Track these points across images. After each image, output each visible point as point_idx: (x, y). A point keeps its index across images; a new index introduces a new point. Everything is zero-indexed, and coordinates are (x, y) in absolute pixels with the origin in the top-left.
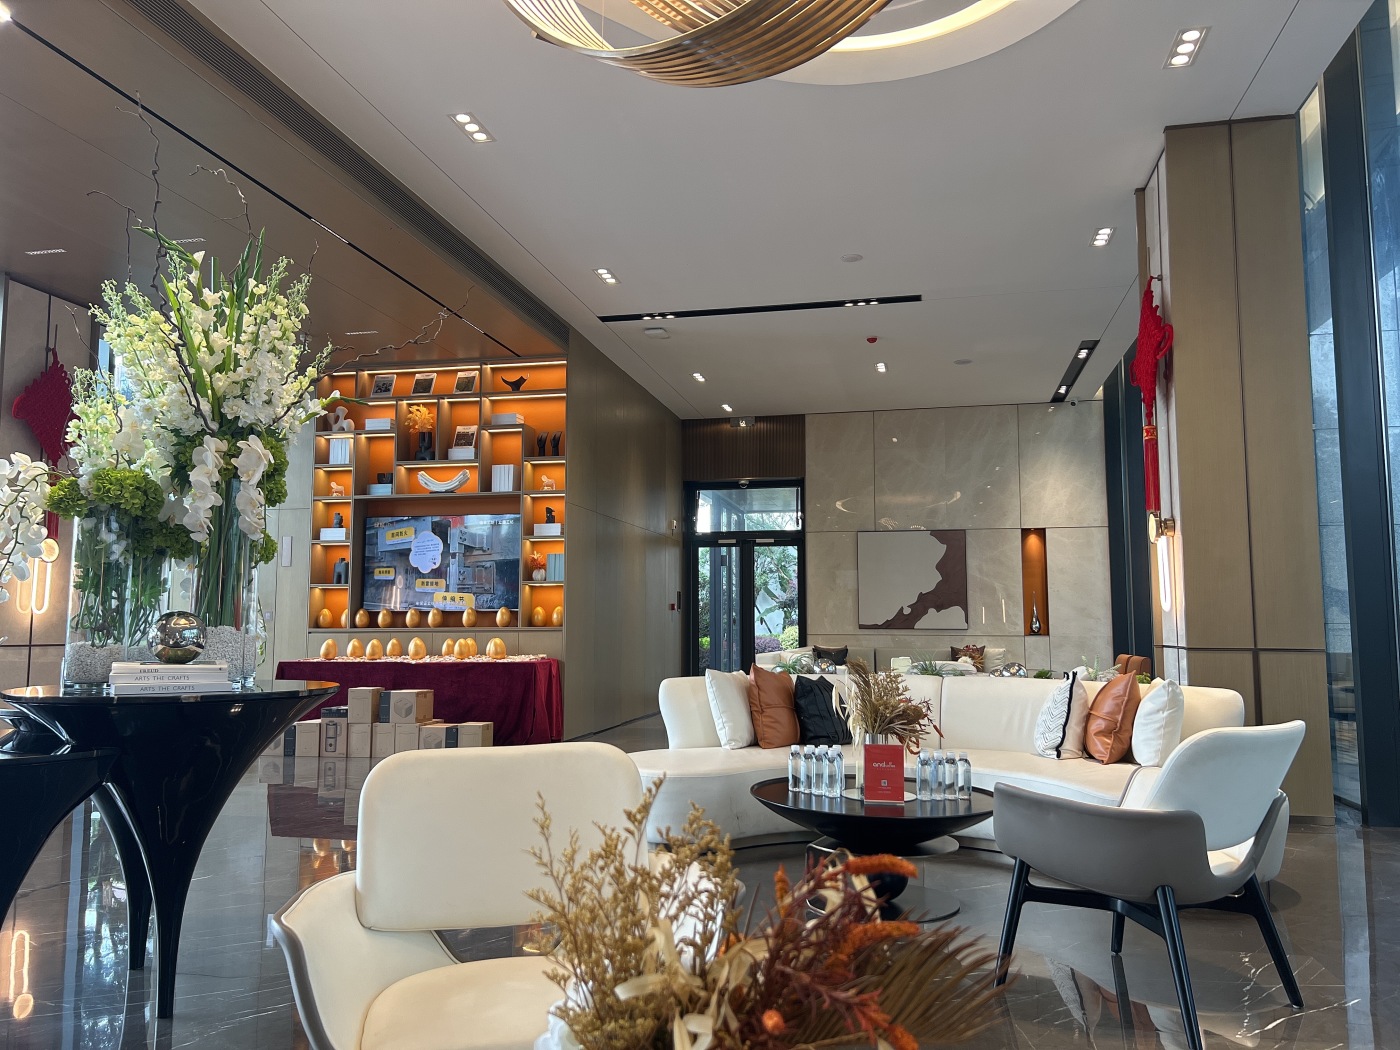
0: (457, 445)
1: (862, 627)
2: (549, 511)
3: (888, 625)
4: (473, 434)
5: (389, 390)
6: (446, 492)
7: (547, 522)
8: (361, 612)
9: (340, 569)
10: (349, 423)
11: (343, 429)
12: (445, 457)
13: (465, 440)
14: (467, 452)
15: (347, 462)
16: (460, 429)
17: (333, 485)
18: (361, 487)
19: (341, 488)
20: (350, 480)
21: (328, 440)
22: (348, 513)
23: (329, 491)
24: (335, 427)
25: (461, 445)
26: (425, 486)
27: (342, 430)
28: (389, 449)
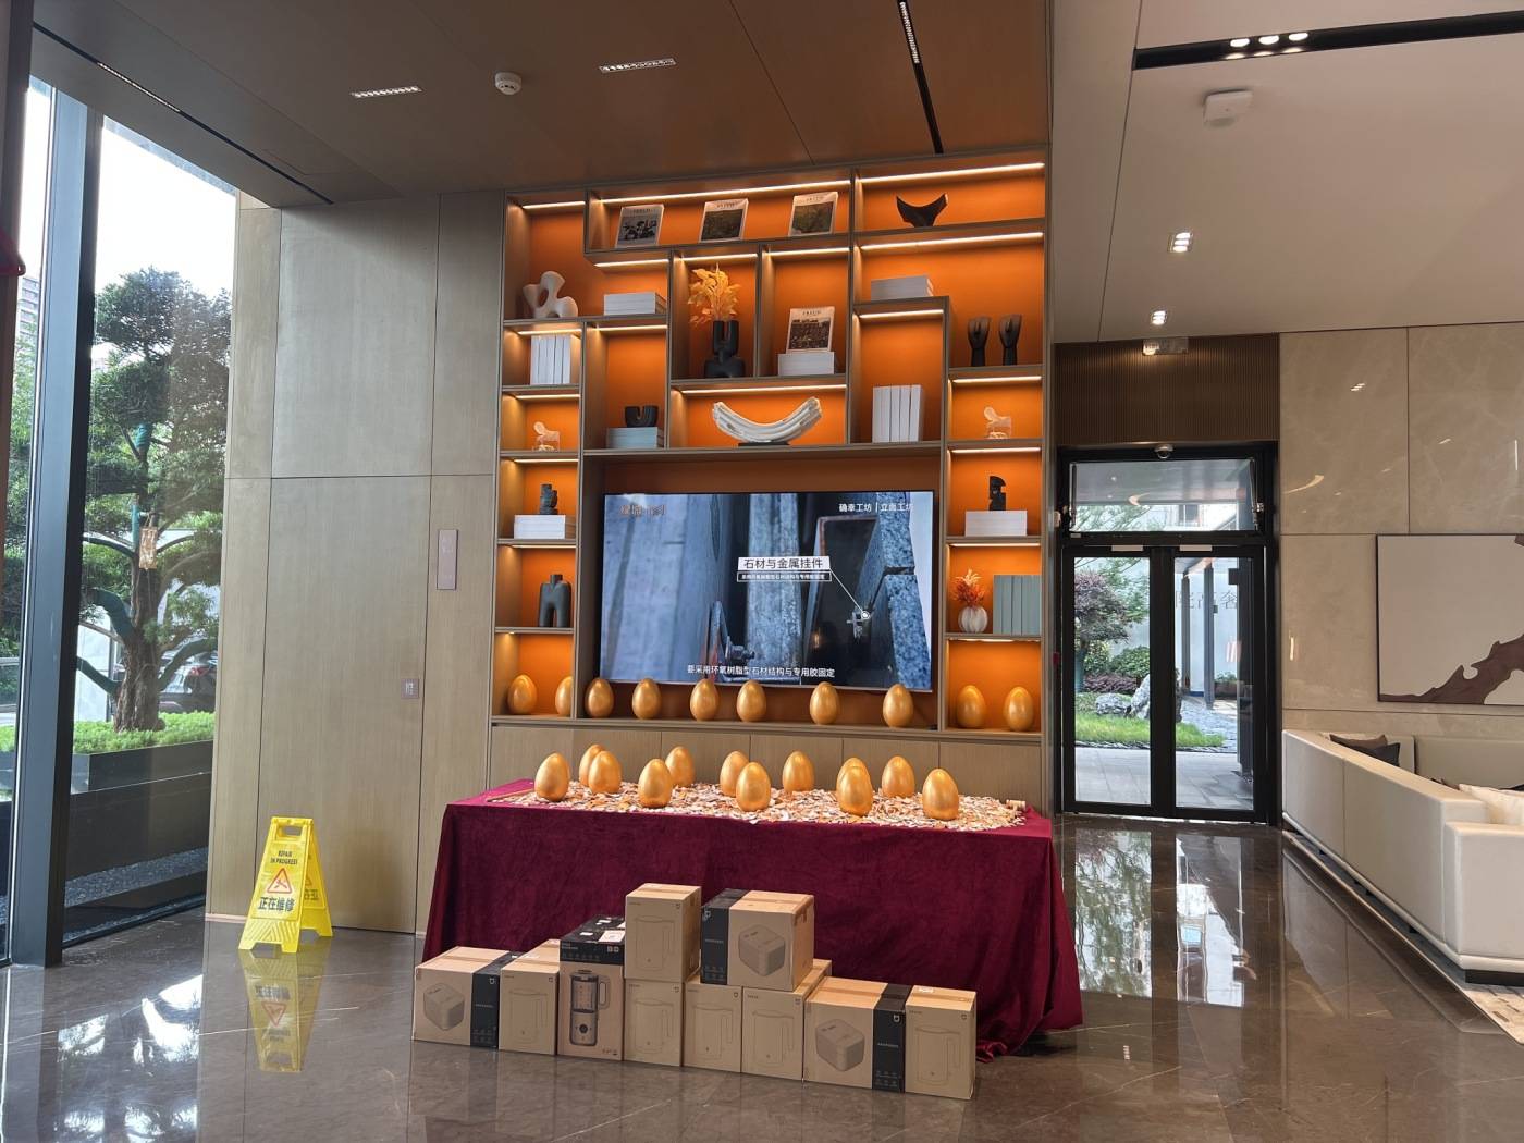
0: (795, 345)
1: (1381, 698)
2: (997, 483)
3: (1434, 697)
4: (826, 325)
5: (652, 234)
6: (774, 443)
7: (991, 509)
8: (598, 684)
9: (553, 596)
10: (568, 305)
11: (557, 316)
12: (771, 370)
13: (810, 335)
14: (819, 360)
15: (566, 381)
16: (797, 314)
17: (539, 428)
18: (597, 435)
19: (554, 435)
20: (573, 421)
21: (527, 341)
22: (570, 486)
23: (529, 441)
24: (541, 312)
25: (804, 346)
26: (729, 433)
27: (554, 317)
28: (653, 358)
